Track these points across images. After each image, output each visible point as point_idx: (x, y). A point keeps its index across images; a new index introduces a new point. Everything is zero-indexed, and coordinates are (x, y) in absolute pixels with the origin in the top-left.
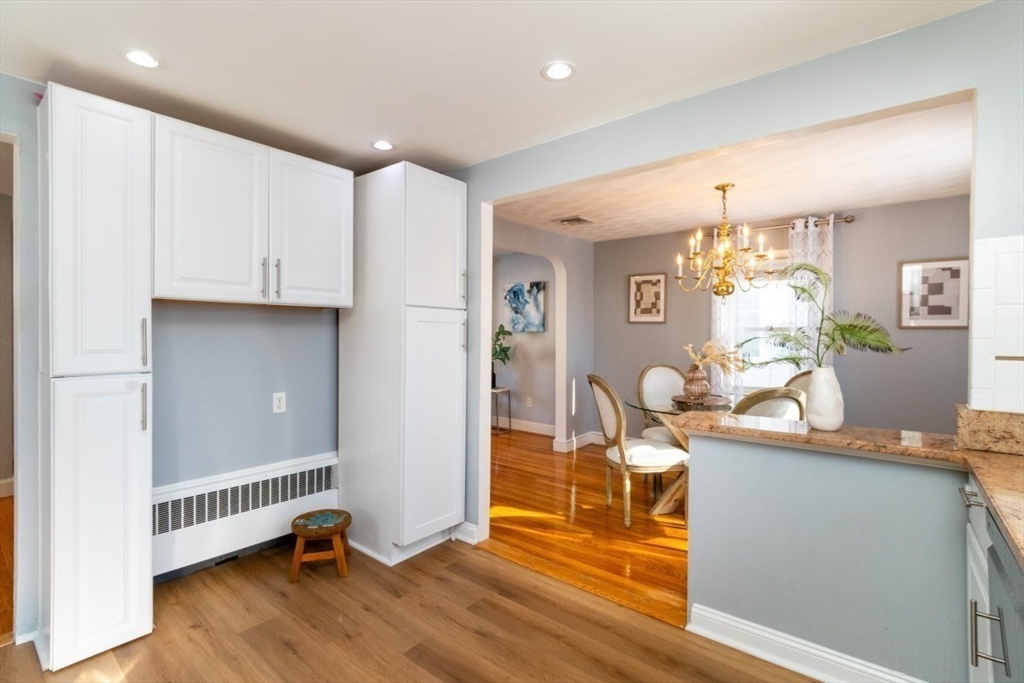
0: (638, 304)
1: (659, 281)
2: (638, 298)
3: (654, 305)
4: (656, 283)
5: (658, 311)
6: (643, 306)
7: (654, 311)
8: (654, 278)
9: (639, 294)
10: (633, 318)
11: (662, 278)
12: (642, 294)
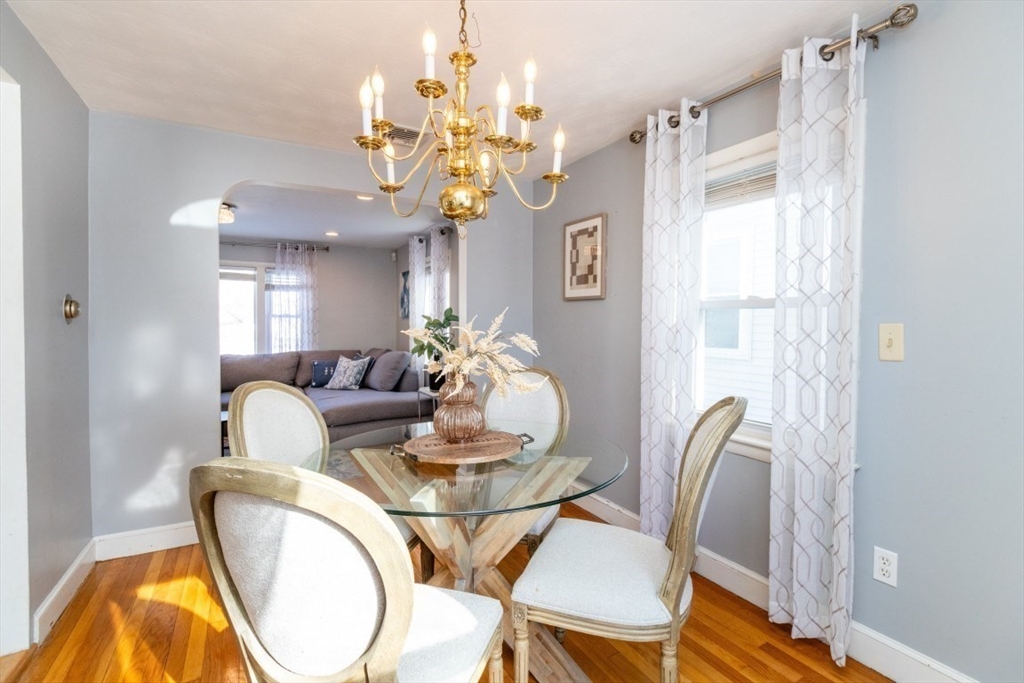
0: (574, 272)
1: (595, 228)
2: (574, 260)
3: (591, 268)
4: (591, 233)
5: (595, 281)
6: (579, 273)
7: (591, 278)
8: (589, 225)
9: (574, 252)
10: (570, 293)
11: (598, 222)
12: (577, 252)
